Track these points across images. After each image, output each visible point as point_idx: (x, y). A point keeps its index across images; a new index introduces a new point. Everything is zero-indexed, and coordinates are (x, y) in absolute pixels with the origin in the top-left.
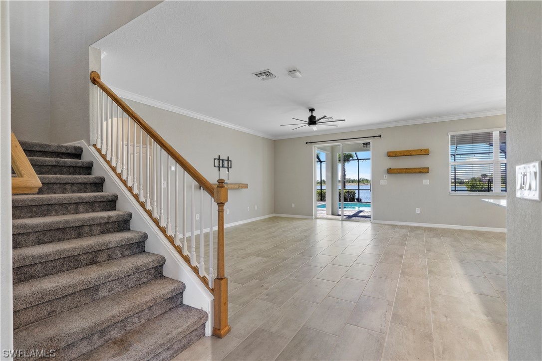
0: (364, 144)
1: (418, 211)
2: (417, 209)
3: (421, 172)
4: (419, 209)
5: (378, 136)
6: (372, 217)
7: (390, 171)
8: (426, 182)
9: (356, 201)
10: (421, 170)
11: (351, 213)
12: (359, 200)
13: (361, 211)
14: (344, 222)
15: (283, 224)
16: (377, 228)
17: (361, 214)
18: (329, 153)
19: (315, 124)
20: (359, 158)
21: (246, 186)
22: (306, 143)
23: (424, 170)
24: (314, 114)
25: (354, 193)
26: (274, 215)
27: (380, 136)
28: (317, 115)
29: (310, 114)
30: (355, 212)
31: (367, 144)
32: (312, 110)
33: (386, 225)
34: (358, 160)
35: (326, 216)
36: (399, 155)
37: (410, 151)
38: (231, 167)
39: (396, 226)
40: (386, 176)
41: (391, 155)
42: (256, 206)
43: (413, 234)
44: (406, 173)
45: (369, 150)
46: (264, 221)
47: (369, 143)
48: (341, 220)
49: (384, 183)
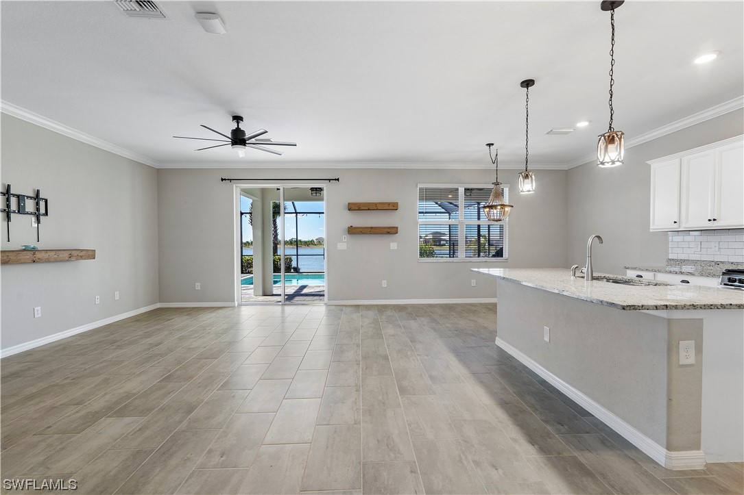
0: (312, 189)
1: (384, 284)
2: (383, 281)
3: (389, 233)
4: (385, 281)
5: (336, 180)
6: (326, 295)
7: (352, 231)
8: (394, 246)
9: (292, 271)
10: (389, 230)
11: (291, 291)
12: (297, 270)
13: (304, 287)
14: (285, 307)
15: (179, 321)
16: (336, 311)
17: (305, 291)
18: (258, 200)
19: (245, 145)
20: (298, 211)
21: (91, 255)
22: (222, 180)
23: (393, 230)
24: (242, 126)
25: (291, 260)
26: (159, 305)
27: (338, 180)
28: (248, 128)
29: (234, 126)
30: (296, 289)
31: (318, 190)
32: (238, 119)
33: (346, 306)
34: (296, 213)
35: (254, 298)
36: (362, 208)
37: (376, 204)
38: (46, 214)
39: (359, 306)
40: (346, 238)
41: (353, 208)
42: (117, 293)
43: (384, 317)
44: (371, 233)
45: (322, 200)
46: (137, 319)
47: (320, 189)
48: (282, 305)
49: (342, 246)
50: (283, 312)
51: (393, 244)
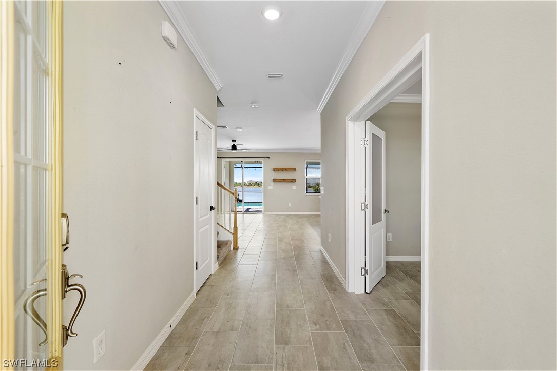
1: (290, 205)
3: (292, 182)
6: (263, 211)
7: (275, 180)
8: (294, 188)
10: (292, 180)
13: (250, 209)
14: (245, 215)
16: (265, 216)
19: (236, 150)
24: (235, 143)
27: (269, 157)
29: (232, 143)
32: (234, 141)
33: (272, 214)
36: (280, 170)
37: (286, 169)
39: (278, 215)
40: (273, 183)
41: (276, 170)
44: (284, 182)
48: (243, 214)
49: (271, 187)
50: (243, 217)
51: (294, 187)
